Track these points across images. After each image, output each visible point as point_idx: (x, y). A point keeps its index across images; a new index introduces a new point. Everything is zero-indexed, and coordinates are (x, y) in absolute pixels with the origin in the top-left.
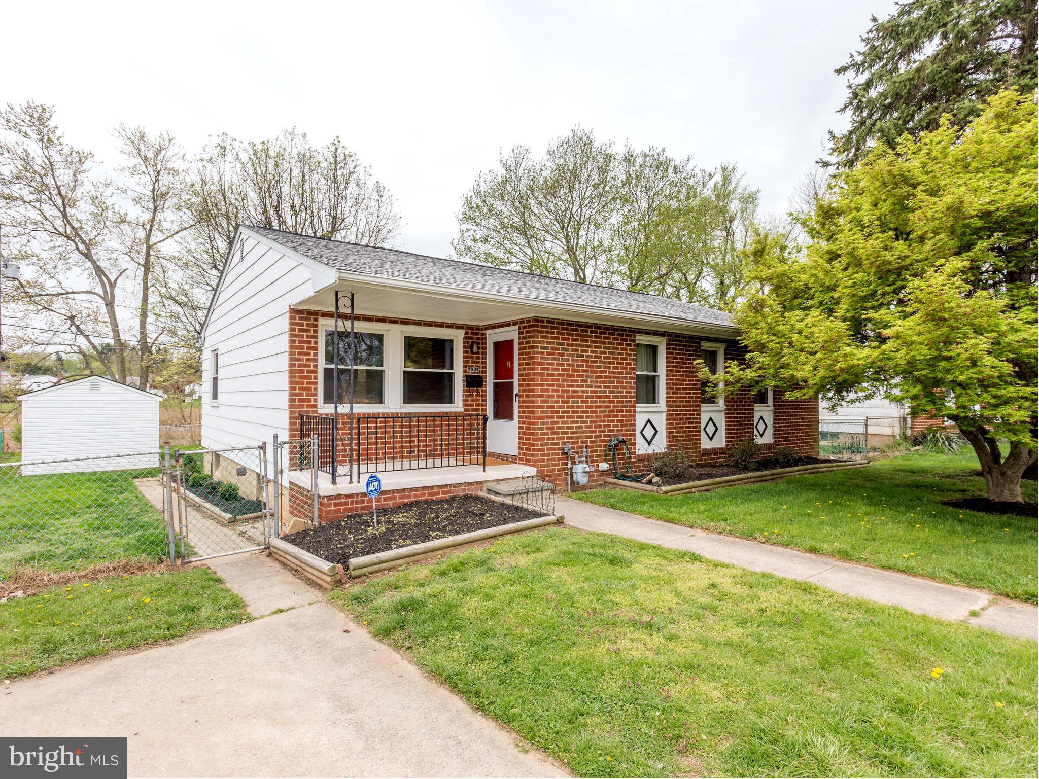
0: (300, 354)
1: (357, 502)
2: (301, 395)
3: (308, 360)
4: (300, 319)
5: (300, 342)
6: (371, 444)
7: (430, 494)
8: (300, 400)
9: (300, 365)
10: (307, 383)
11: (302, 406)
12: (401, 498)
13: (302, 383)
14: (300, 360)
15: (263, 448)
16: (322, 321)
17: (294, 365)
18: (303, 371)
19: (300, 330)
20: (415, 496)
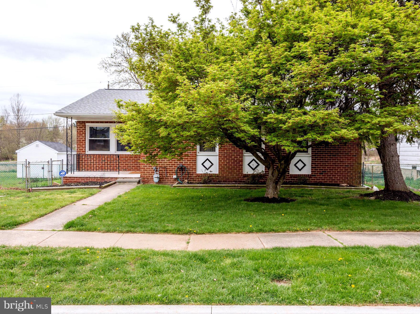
0: (80, 135)
1: (72, 180)
2: (80, 148)
3: (82, 137)
4: (80, 124)
5: (80, 131)
6: (103, 164)
7: (97, 180)
8: (80, 150)
9: (80, 139)
10: (82, 144)
11: (80, 151)
12: (86, 180)
13: (80, 144)
14: (80, 137)
15: (48, 162)
16: (87, 124)
17: (78, 139)
18: (80, 140)
19: (80, 128)
20: (91, 180)
